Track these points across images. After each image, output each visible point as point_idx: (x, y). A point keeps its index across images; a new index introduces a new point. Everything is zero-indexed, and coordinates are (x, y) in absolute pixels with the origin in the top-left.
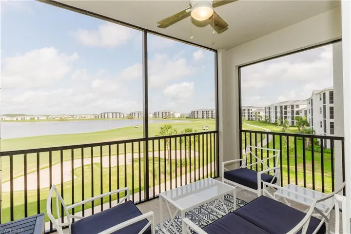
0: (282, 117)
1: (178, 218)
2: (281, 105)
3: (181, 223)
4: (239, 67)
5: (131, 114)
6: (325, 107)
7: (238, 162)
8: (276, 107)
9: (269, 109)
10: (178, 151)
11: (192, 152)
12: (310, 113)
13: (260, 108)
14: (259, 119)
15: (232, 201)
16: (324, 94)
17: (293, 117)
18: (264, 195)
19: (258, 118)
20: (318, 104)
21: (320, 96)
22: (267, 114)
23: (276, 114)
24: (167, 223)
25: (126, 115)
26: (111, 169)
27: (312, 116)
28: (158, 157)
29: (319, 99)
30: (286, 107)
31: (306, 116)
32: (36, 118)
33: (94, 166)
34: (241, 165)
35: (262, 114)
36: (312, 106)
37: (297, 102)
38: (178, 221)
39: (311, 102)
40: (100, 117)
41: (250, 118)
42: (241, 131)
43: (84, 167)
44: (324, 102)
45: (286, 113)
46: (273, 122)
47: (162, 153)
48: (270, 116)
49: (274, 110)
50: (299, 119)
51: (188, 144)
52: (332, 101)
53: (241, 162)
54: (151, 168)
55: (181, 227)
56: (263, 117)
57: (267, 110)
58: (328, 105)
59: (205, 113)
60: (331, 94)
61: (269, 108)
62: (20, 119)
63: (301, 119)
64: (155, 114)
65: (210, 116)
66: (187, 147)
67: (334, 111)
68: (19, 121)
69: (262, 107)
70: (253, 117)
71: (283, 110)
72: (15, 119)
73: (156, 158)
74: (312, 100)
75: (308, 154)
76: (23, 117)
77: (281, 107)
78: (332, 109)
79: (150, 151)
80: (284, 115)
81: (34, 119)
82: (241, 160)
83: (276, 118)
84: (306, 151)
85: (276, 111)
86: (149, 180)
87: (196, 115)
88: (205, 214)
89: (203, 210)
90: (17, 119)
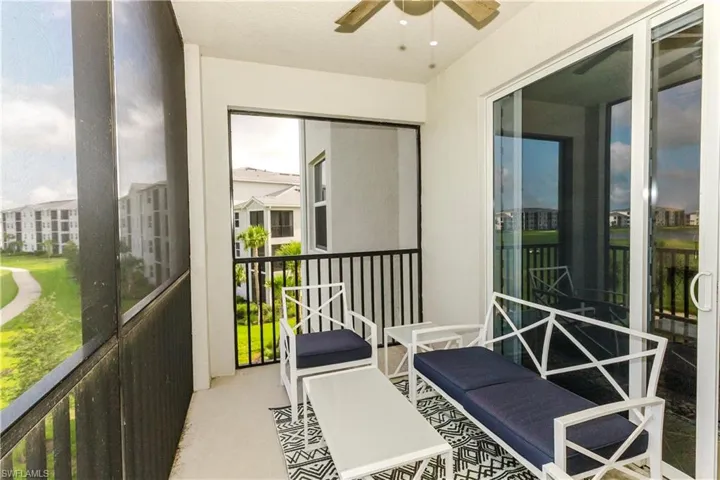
0: (55, 236)
2: (53, 208)
6: (157, 215)
8: (38, 213)
9: (18, 218)
16: (156, 192)
21: (148, 194)
22: (12, 231)
23: (39, 229)
27: (129, 231)
29: (147, 201)
30: (65, 214)
36: (129, 213)
39: (127, 204)
44: (156, 207)
45: (66, 227)
46: (29, 250)
48: (19, 236)
49: (33, 220)
57: (11, 221)
58: (164, 213)
61: (18, 214)
71: (60, 221)
77: (54, 213)
80: (60, 232)
83: (39, 240)
85: (39, 224)
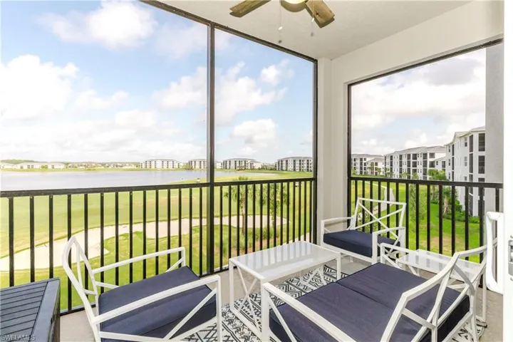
0: (409, 170)
1: (256, 297)
2: (408, 153)
3: (260, 303)
4: (350, 86)
5: (190, 163)
6: (471, 156)
7: (344, 221)
8: (401, 156)
9: (391, 159)
10: (258, 217)
11: (278, 218)
12: (450, 164)
13: (378, 157)
14: (376, 173)
15: (335, 276)
16: (471, 137)
17: (425, 170)
18: (381, 262)
19: (375, 171)
20: (462, 152)
21: (466, 139)
22: (388, 166)
23: (401, 166)
24: (239, 302)
25: (182, 164)
26: (159, 240)
27: (453, 169)
28: (228, 224)
29: (464, 144)
30: (415, 157)
31: (444, 170)
32: (50, 167)
33: (134, 236)
34: (348, 225)
35: (381, 165)
36: (453, 154)
37: (432, 149)
38: (255, 300)
39: (452, 148)
40: (144, 166)
41: (363, 171)
42: (350, 178)
43: (120, 238)
44: (471, 150)
45: (415, 165)
47: (234, 219)
48: (391, 168)
49: (398, 160)
50: (435, 173)
51: (271, 205)
52: (482, 147)
53: (349, 221)
54: (217, 240)
55: (260, 308)
56: (382, 170)
57: (388, 160)
58: (477, 154)
59: (298, 162)
60: (482, 137)
61: (391, 157)
62: (25, 167)
63: (437, 173)
64: (225, 163)
65: (305, 168)
66: (271, 210)
67: (486, 161)
68: (24, 171)
69: (380, 156)
70: (368, 170)
71: (412, 160)
72: (18, 167)
73: (226, 226)
74: (453, 146)
75: (447, 224)
76: (30, 164)
77: (409, 155)
78: (482, 159)
79: (217, 217)
80: (412, 168)
81: (46, 167)
82: (349, 218)
83: (401, 172)
84: (443, 219)
85: (401, 163)
86: (215, 257)
87: (284, 165)
88: (295, 291)
89: (292, 287)
90: (22, 168)
